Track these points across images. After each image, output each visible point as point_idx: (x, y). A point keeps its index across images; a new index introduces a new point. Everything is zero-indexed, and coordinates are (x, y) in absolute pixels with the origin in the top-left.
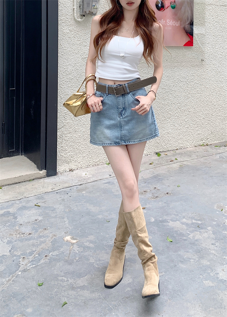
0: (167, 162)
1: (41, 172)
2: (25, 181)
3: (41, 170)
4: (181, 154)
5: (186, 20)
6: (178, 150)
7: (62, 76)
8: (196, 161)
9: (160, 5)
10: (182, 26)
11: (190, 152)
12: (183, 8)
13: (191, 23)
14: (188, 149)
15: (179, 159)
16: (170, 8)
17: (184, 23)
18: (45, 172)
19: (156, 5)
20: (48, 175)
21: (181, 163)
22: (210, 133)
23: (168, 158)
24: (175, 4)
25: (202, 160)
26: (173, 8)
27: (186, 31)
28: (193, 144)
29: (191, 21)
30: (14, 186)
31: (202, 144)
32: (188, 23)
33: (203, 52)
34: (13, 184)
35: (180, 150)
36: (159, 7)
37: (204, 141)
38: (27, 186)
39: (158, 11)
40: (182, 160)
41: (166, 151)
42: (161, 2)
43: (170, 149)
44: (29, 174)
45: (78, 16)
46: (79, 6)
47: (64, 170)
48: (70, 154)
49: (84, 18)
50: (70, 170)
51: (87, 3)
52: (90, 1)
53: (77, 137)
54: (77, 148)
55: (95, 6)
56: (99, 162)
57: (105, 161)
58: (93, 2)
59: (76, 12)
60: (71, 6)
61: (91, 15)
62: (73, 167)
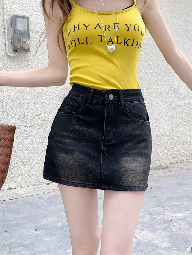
45: (10, 52)
46: (11, 42)
47: (3, 189)
48: (9, 176)
49: (17, 53)
50: (10, 189)
51: (18, 39)
52: (21, 37)
53: (15, 161)
54: (16, 171)
55: (25, 42)
56: (39, 183)
57: (45, 182)
58: (23, 38)
59: (8, 48)
60: (3, 41)
61: (24, 50)
62: (13, 187)
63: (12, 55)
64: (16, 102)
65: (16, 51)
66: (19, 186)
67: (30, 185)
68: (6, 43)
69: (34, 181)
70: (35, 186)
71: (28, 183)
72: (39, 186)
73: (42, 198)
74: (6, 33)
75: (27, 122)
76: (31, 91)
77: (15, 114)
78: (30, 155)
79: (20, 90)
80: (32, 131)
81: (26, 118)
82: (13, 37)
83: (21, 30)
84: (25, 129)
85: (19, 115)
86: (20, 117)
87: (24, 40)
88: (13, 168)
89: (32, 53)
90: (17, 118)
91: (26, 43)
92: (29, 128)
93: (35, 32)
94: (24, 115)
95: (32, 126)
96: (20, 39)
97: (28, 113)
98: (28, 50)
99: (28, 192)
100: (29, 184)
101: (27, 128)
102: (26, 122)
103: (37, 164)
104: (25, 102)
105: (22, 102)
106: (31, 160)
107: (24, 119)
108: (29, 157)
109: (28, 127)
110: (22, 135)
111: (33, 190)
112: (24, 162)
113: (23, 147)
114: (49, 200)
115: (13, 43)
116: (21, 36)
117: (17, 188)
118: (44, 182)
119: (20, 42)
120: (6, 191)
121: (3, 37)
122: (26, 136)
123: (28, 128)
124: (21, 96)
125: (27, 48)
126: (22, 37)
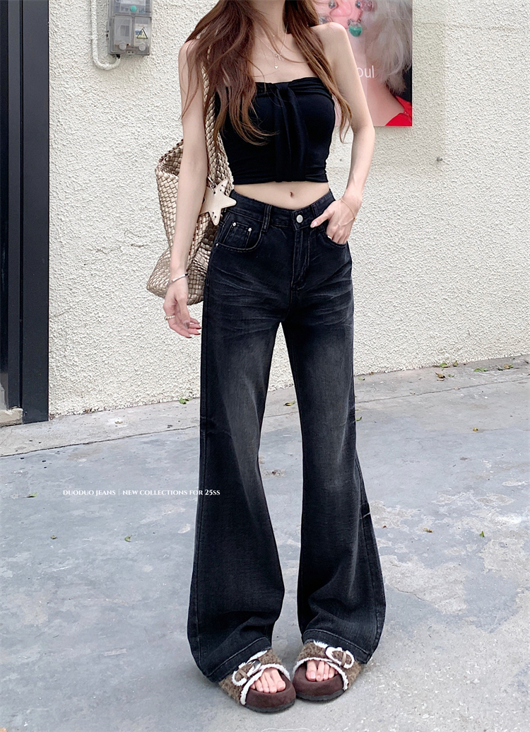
4: (373, 385)
5: (393, 64)
7: (64, 194)
10: (383, 79)
13: (406, 71)
17: (386, 71)
24: (359, 25)
26: (357, 34)
27: (391, 91)
29: (406, 66)
32: (396, 71)
33: (442, 140)
35: (378, 376)
45: (103, 57)
46: (105, 34)
47: (70, 411)
48: (85, 375)
49: (119, 60)
50: (86, 412)
51: (123, 27)
52: (129, 20)
53: (103, 335)
54: (104, 361)
55: (140, 33)
56: (161, 396)
57: (177, 394)
58: (136, 25)
59: (98, 48)
60: (86, 33)
61: (136, 54)
62: (94, 405)
63: (107, 66)
64: (114, 183)
65: (118, 56)
66: (111, 405)
67: (136, 403)
68: (94, 37)
69: (147, 392)
70: (150, 408)
71: (134, 397)
72: (160, 406)
73: (163, 444)
74: (95, 13)
75: (138, 233)
76: (151, 153)
77: (110, 212)
78: (140, 320)
79: (125, 151)
80: (150, 256)
81: (138, 224)
82: (111, 23)
83: (129, 5)
84: (132, 250)
85: (118, 215)
86: (121, 222)
87: (136, 30)
88: (96, 352)
89: (154, 57)
90: (112, 223)
91: (142, 36)
92: (142, 248)
93: (166, 7)
94: (132, 216)
95: (150, 244)
96: (127, 28)
97: (144, 210)
98: (147, 52)
99: (131, 425)
100: (137, 401)
101: (137, 248)
102: (136, 234)
103: (157, 345)
104: (136, 183)
105: (128, 182)
106: (143, 333)
107: (133, 226)
108: (139, 325)
109: (140, 247)
110: (123, 267)
111: (145, 417)
112: (125, 337)
113: (124, 298)
114: (178, 450)
115: (110, 35)
116: (131, 20)
117: (105, 410)
118: (173, 395)
119: (127, 34)
120: (77, 417)
121: (86, 22)
122: (134, 269)
123: (139, 250)
124: (127, 168)
125: (143, 48)
126: (133, 21)
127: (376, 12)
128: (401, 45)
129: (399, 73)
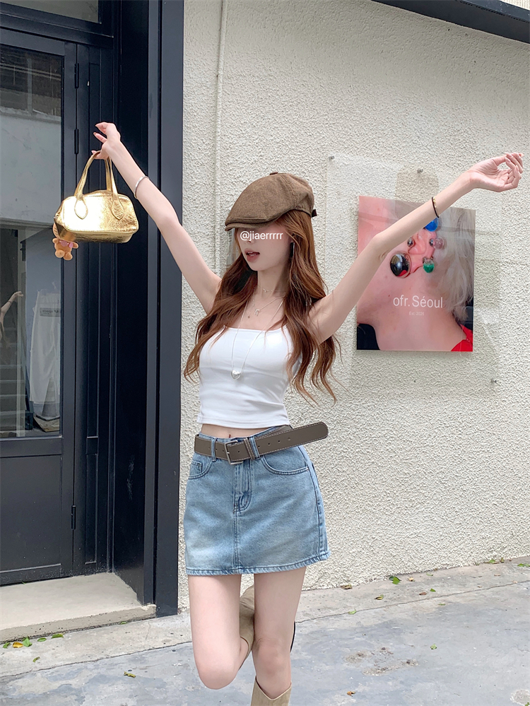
0: (412, 596)
1: (145, 608)
2: (111, 625)
3: (145, 603)
4: (443, 580)
5: (458, 296)
6: (437, 572)
8: (475, 596)
9: (399, 265)
10: (450, 309)
11: (464, 576)
12: (450, 271)
13: (469, 302)
14: (459, 570)
15: (439, 591)
16: (422, 270)
17: (452, 302)
18: (154, 607)
19: (391, 264)
20: (160, 614)
21: (443, 598)
22: (510, 536)
23: (415, 588)
24: (432, 262)
25: (488, 593)
26: (429, 270)
27: (456, 320)
28: (471, 558)
29: (469, 298)
30: (88, 632)
31: (490, 559)
32: (461, 302)
33: (496, 364)
34: (87, 628)
35: (442, 571)
36: (396, 268)
37: (495, 553)
38: (115, 634)
39: (396, 278)
40: (445, 593)
41: (411, 574)
42: (403, 258)
43: (420, 569)
44: (121, 611)
127: (446, 250)
128: (465, 279)
129: (463, 304)
